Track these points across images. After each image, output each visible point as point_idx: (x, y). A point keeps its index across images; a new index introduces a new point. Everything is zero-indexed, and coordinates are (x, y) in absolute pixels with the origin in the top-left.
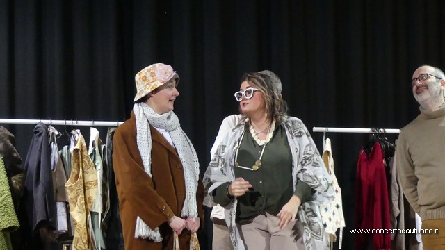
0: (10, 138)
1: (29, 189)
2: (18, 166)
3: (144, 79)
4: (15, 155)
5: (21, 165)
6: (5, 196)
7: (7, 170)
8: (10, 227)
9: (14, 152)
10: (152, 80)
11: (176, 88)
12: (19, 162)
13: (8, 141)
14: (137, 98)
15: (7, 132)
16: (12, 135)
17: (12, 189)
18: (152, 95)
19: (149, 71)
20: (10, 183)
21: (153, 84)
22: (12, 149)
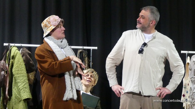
0: (29, 54)
1: (38, 79)
2: (33, 68)
3: (46, 26)
4: (31, 62)
5: (34, 67)
6: (25, 83)
7: (27, 70)
8: (27, 99)
9: (31, 61)
10: (49, 26)
11: (63, 26)
12: (33, 66)
13: (28, 55)
14: (45, 35)
15: (27, 51)
16: (30, 52)
17: (29, 79)
18: (52, 33)
19: (47, 21)
20: (28, 77)
21: (50, 28)
22: (30, 59)
